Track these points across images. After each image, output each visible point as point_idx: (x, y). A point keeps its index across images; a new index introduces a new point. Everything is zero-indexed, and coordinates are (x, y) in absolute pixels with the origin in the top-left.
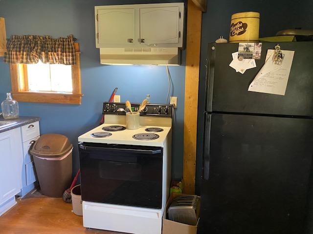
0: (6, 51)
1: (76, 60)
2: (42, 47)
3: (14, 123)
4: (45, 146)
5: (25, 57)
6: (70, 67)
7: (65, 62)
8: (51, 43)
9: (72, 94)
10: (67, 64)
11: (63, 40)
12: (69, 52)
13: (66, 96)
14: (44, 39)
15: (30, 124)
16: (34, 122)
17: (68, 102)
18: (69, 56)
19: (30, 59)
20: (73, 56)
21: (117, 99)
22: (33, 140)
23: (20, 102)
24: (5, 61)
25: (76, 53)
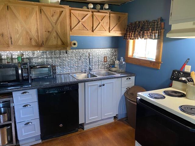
0: (125, 32)
1: (160, 36)
2: (142, 28)
3: (119, 75)
4: (132, 93)
5: (133, 35)
6: (156, 41)
7: (153, 38)
8: (147, 25)
9: (155, 60)
10: (154, 39)
11: (154, 22)
12: (157, 30)
13: (151, 62)
14: (143, 22)
15: (128, 77)
16: (131, 76)
17: (152, 66)
18: (156, 33)
19: (135, 37)
20: (158, 33)
21: (188, 68)
22: (129, 87)
23: (127, 63)
24: (124, 39)
25: (161, 30)
